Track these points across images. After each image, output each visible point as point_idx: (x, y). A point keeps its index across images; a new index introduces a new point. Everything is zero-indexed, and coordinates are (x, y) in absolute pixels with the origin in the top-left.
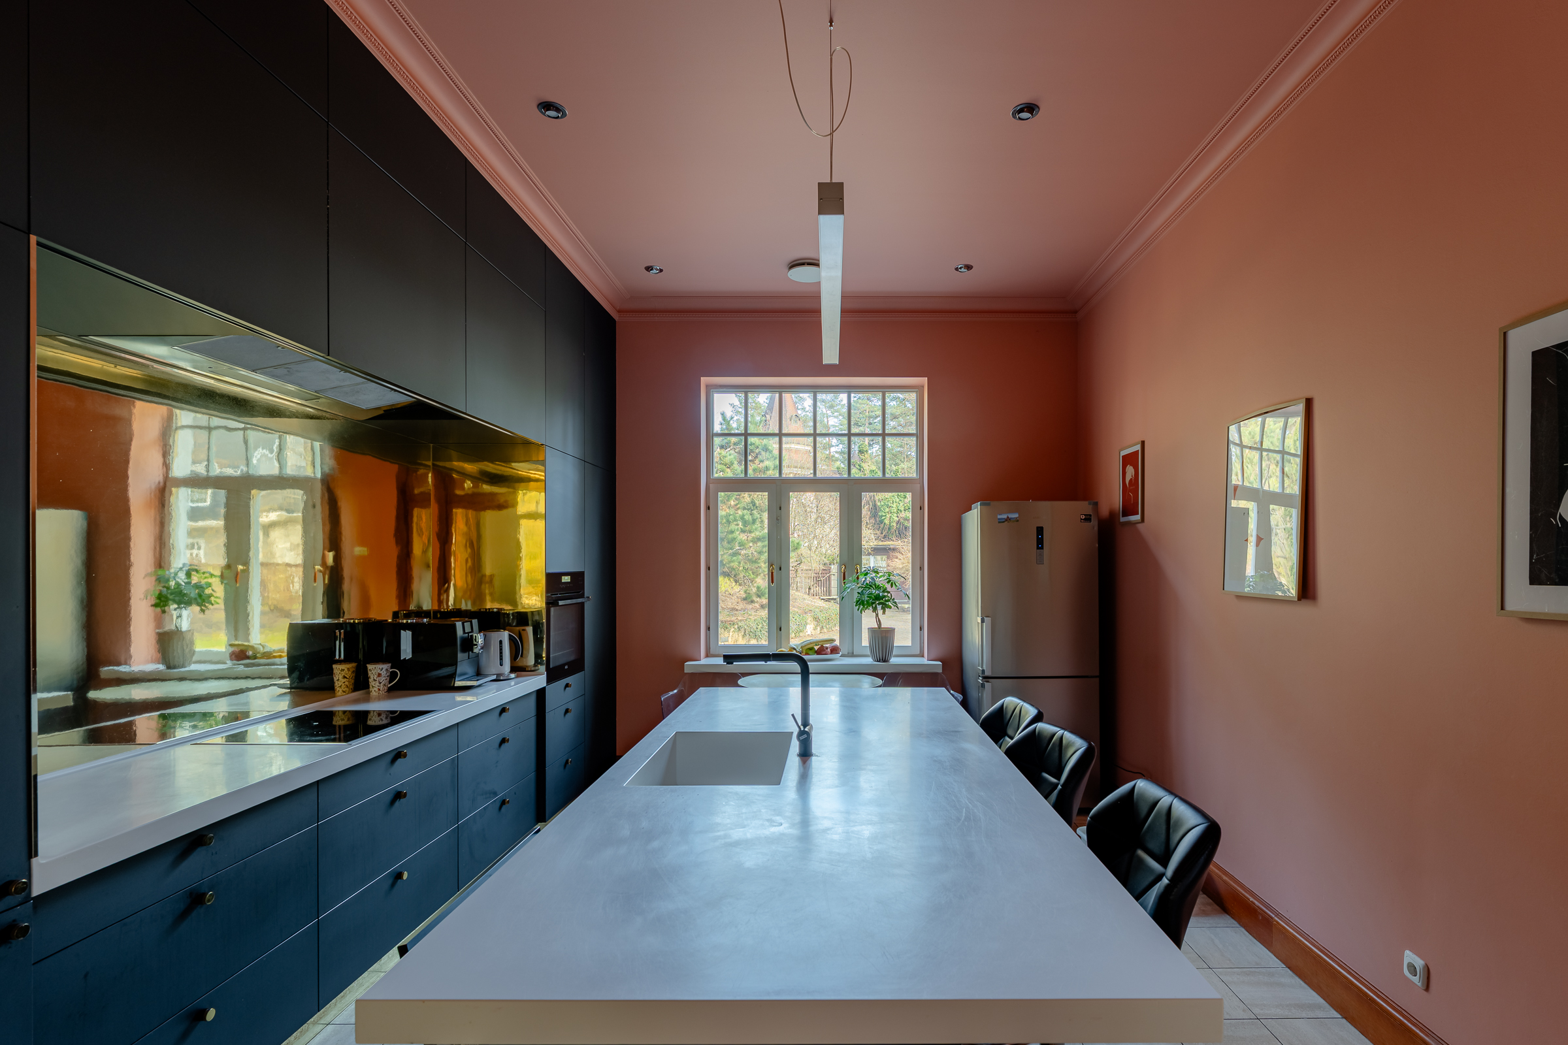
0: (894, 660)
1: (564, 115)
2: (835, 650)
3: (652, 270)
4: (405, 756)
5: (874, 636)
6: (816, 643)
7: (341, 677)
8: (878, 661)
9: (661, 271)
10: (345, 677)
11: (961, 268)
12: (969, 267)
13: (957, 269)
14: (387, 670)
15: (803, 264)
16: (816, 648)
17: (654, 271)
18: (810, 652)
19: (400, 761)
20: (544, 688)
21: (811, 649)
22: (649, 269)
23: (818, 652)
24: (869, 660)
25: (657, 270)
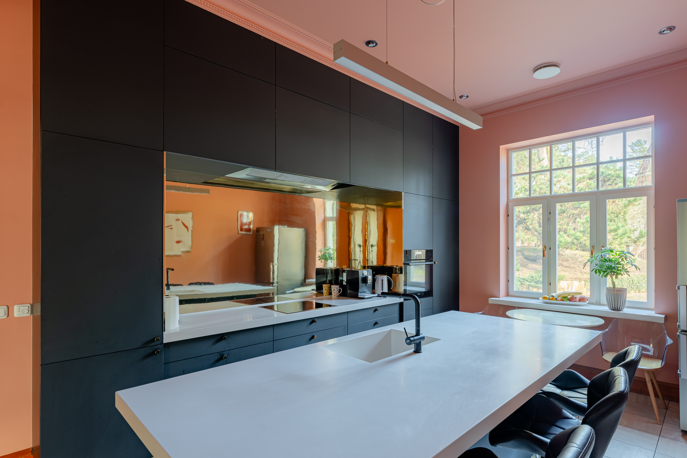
0: (626, 311)
1: (376, 44)
2: (582, 300)
3: (462, 97)
4: (316, 322)
5: (608, 293)
6: (569, 294)
7: (325, 289)
8: (613, 310)
9: (468, 96)
10: (326, 289)
11: (663, 31)
12: (671, 29)
13: (660, 33)
14: (337, 288)
15: (541, 68)
16: (569, 297)
17: (464, 98)
18: (564, 299)
19: (314, 324)
20: (403, 302)
21: (565, 297)
22: (461, 97)
23: (570, 300)
24: (606, 308)
25: (465, 96)
